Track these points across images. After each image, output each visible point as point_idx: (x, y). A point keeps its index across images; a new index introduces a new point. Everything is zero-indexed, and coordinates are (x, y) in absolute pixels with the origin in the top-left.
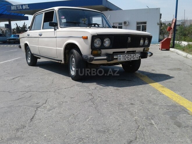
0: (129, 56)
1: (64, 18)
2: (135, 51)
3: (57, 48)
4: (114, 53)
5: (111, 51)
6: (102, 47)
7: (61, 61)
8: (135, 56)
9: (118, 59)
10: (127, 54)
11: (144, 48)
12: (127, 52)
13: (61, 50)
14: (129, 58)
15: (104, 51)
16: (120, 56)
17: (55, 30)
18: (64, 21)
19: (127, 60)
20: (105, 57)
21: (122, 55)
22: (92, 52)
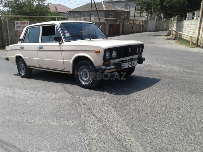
0: (131, 64)
1: (67, 33)
2: (133, 58)
3: (64, 61)
4: (119, 62)
5: (117, 61)
6: (111, 58)
7: (69, 72)
8: (134, 63)
9: (124, 67)
10: (128, 62)
11: (139, 55)
12: (129, 60)
13: (70, 62)
14: (131, 65)
15: (112, 61)
16: (125, 64)
17: (60, 44)
18: (68, 35)
19: (129, 67)
20: (114, 67)
21: (126, 63)
22: (104, 63)
